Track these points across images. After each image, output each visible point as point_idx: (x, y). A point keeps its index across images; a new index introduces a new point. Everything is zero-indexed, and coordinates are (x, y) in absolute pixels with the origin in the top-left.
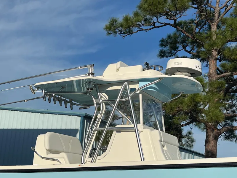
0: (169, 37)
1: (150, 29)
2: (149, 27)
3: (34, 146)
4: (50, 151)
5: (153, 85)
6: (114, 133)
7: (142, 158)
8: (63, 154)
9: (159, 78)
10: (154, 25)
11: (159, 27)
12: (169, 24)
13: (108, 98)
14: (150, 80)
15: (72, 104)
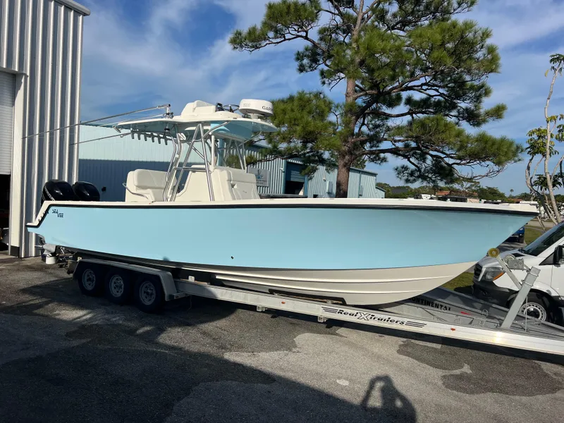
0: (307, 49)
1: (280, 42)
2: (279, 40)
3: (125, 181)
4: (139, 187)
5: (223, 127)
6: (190, 172)
7: (212, 197)
8: (149, 191)
9: (227, 121)
10: (284, 37)
11: (289, 39)
12: (301, 36)
13: (185, 139)
14: (220, 122)
15: (166, 140)
